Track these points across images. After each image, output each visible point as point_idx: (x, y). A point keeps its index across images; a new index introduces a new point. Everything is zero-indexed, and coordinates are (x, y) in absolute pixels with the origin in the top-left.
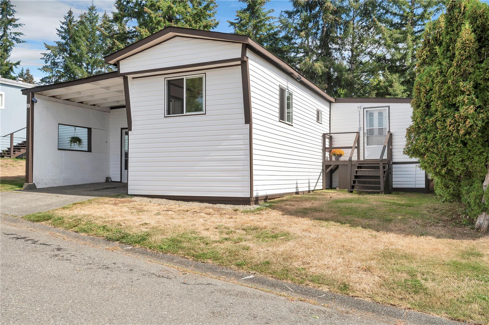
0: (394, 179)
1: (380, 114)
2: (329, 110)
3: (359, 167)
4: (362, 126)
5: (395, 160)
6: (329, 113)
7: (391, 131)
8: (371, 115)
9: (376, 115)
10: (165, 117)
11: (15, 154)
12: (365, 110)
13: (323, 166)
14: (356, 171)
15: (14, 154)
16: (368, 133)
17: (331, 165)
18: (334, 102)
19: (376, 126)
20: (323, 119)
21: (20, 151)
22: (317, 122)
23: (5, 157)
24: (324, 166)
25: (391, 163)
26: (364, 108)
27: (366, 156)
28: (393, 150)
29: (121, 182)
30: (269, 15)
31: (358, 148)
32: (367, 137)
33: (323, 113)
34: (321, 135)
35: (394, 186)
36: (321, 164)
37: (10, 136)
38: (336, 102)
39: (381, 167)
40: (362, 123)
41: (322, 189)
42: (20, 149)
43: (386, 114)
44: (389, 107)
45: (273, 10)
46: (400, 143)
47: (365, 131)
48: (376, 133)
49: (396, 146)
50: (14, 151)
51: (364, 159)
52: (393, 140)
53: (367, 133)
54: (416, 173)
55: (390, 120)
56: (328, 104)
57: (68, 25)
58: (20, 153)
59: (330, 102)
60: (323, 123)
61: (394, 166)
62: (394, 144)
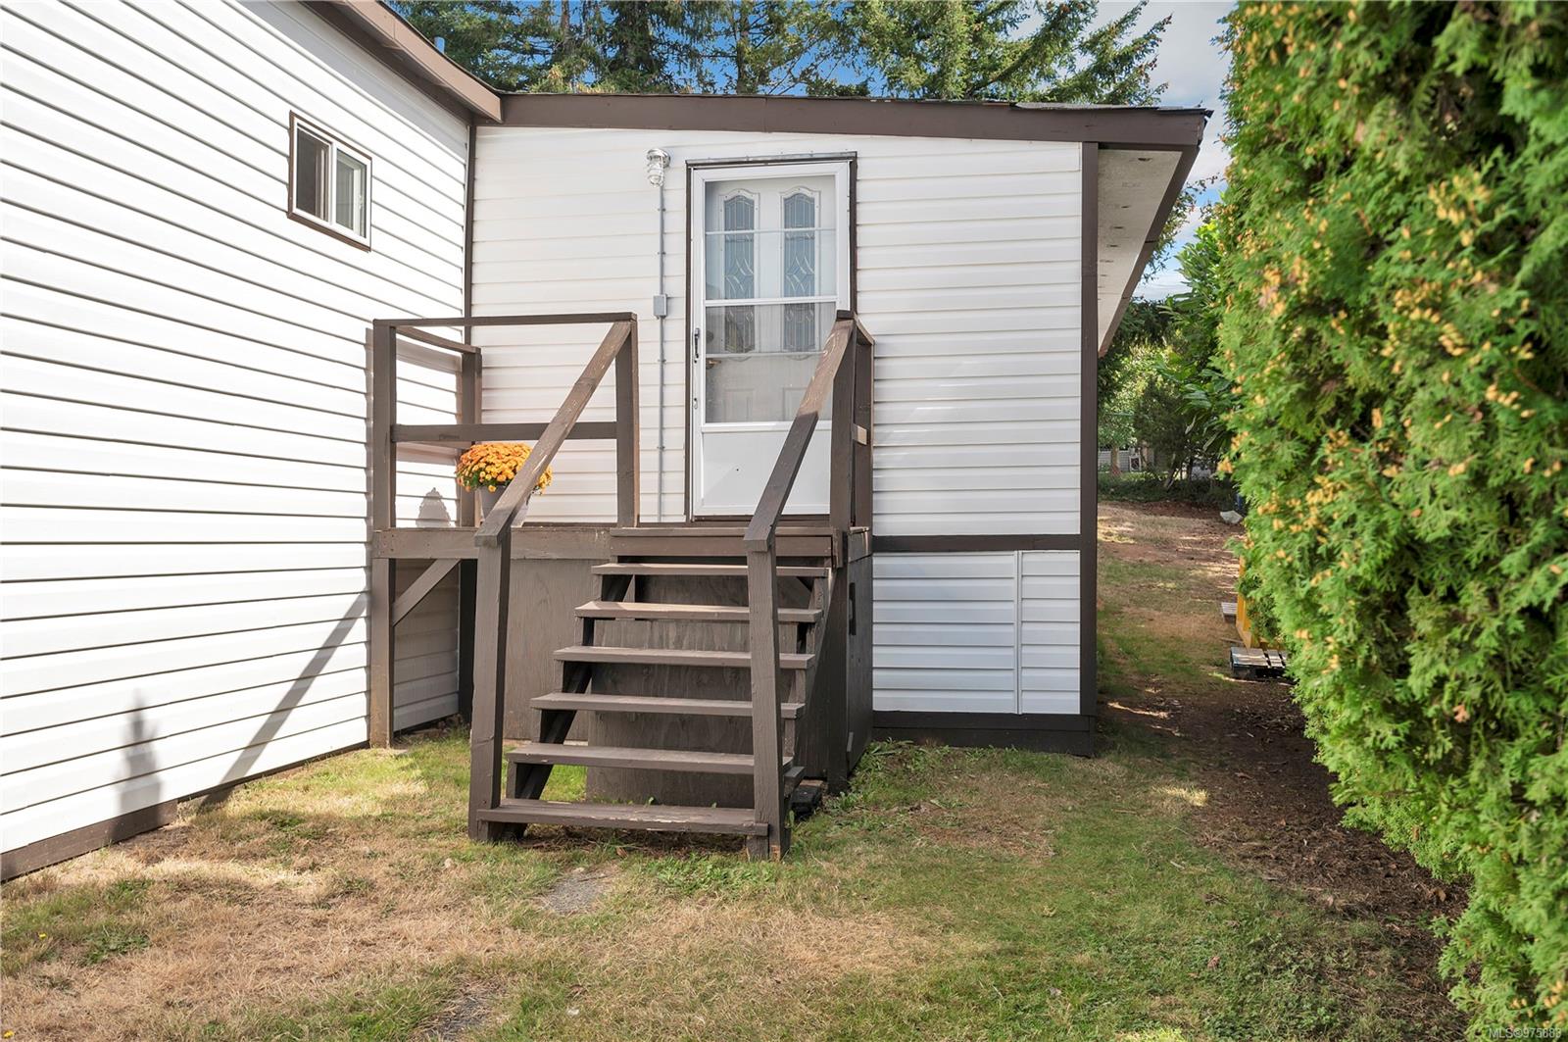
0: (880, 656)
1: (799, 210)
2: (461, 173)
3: (614, 587)
4: (676, 288)
5: (888, 525)
6: (461, 195)
7: (870, 323)
8: (740, 213)
9: (769, 217)
12: (700, 177)
13: (369, 568)
14: (589, 623)
16: (720, 333)
17: (433, 561)
18: (497, 115)
19: (769, 289)
20: (377, 216)
22: (292, 216)
24: (383, 569)
25: (860, 545)
26: (691, 167)
27: (700, 490)
28: (877, 457)
31: (623, 430)
32: (710, 366)
33: (379, 168)
34: (360, 331)
35: (882, 702)
36: (359, 555)
38: (508, 119)
39: (761, 589)
40: (676, 265)
41: (365, 745)
43: (832, 210)
44: (853, 161)
46: (920, 408)
47: (699, 323)
48: (769, 333)
49: (896, 430)
51: (687, 512)
52: (877, 386)
53: (710, 337)
54: (1020, 611)
55: (860, 253)
56: (460, 133)
59: (473, 119)
60: (377, 240)
61: (880, 562)
62: (882, 412)
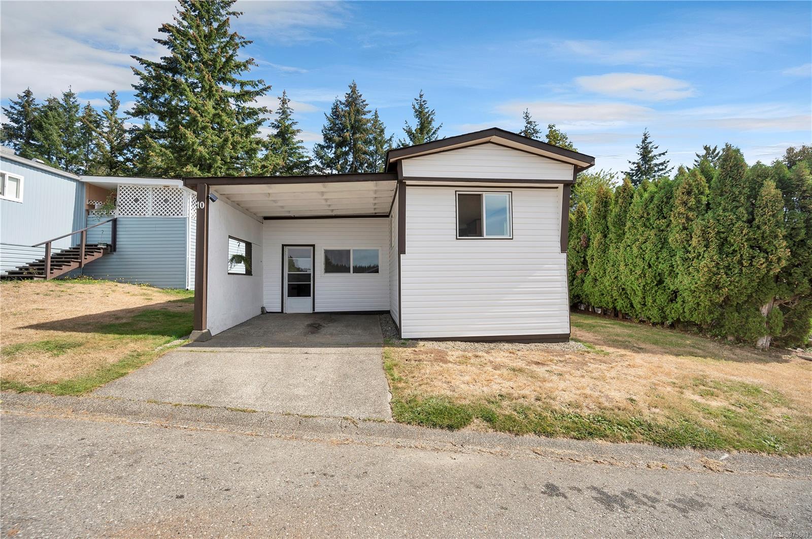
10: (457, 239)
11: (53, 273)
15: (51, 273)
21: (62, 269)
23: (35, 279)
29: (282, 312)
30: (299, 145)
37: (44, 246)
42: (60, 266)
45: (302, 141)
50: (51, 269)
57: (23, 107)
58: (61, 272)
